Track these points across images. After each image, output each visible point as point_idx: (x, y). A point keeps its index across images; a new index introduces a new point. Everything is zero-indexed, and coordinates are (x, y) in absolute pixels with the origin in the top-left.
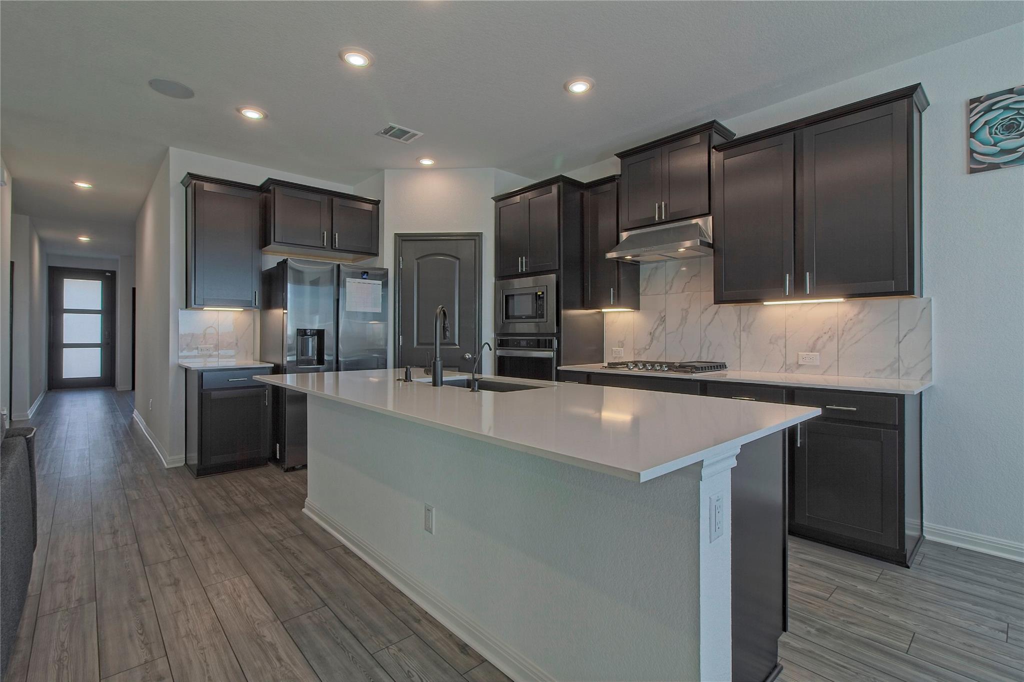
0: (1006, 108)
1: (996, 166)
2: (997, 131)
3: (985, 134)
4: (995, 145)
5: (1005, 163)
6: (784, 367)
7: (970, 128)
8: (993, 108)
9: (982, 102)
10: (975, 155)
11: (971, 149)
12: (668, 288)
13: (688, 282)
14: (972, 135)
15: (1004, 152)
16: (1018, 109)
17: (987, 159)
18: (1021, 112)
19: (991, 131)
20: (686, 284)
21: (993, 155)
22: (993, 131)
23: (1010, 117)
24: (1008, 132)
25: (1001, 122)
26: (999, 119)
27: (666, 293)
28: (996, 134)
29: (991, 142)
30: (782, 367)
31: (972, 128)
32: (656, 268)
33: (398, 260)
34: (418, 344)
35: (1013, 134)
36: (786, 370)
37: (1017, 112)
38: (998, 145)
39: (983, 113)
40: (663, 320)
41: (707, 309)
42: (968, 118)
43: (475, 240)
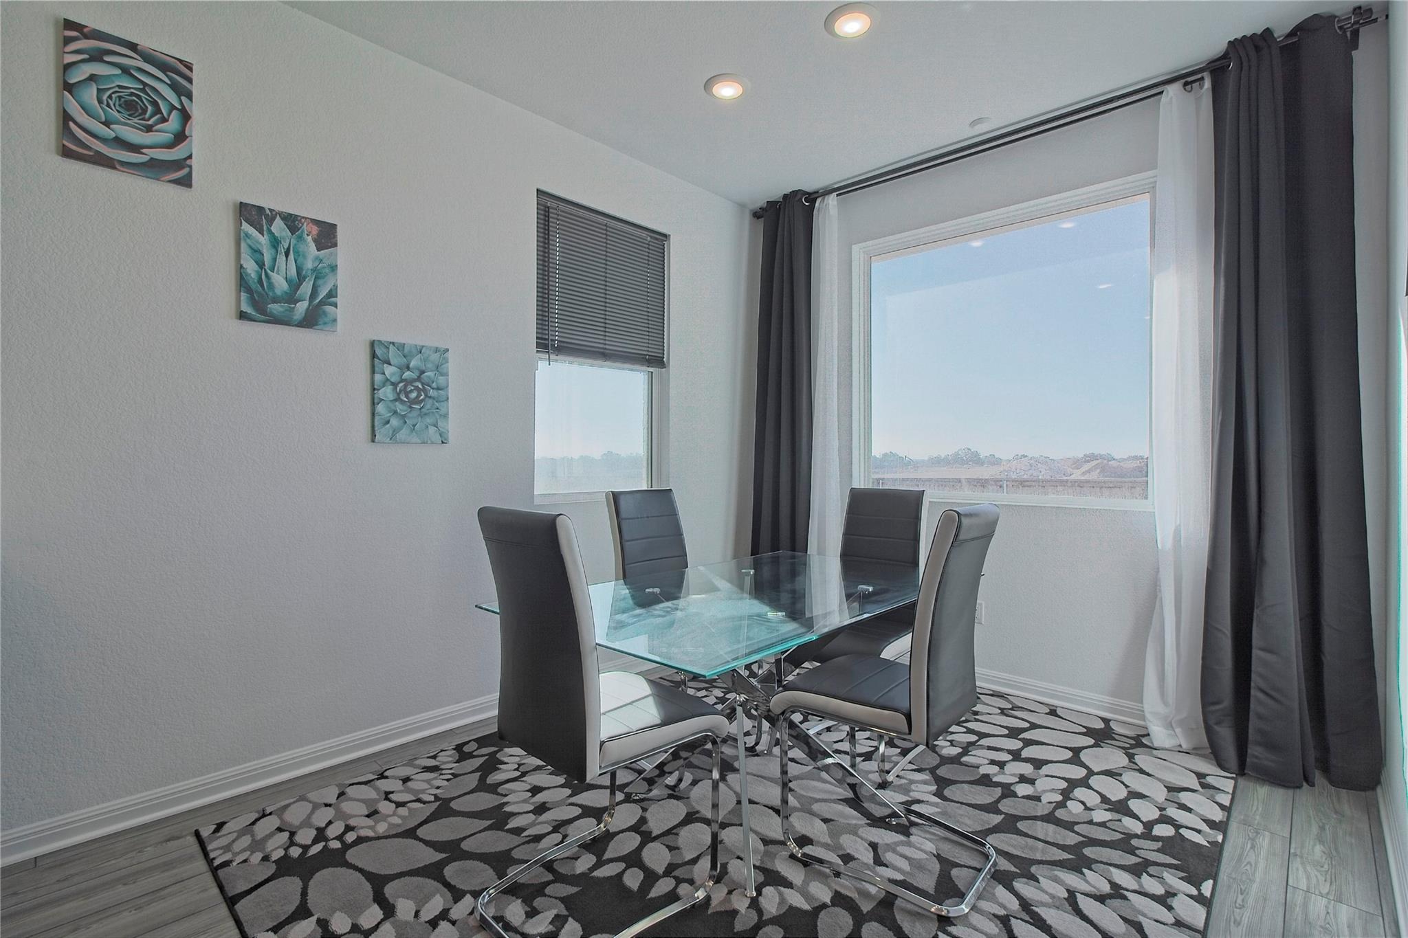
0: (126, 71)
1: (108, 163)
2: (111, 103)
3: (90, 94)
4: (107, 124)
5: (123, 163)
7: (64, 72)
8: (107, 58)
9: (86, 37)
10: (71, 124)
11: (65, 111)
14: (69, 87)
15: (120, 142)
16: (145, 84)
17: (95, 143)
18: (147, 89)
19: (102, 97)
21: (104, 140)
22: (105, 98)
23: (132, 90)
24: (128, 113)
25: (117, 89)
26: (113, 82)
28: (108, 105)
29: (101, 119)
31: (66, 73)
35: (136, 120)
37: (141, 87)
38: (112, 126)
39: (86, 56)
42: (61, 53)
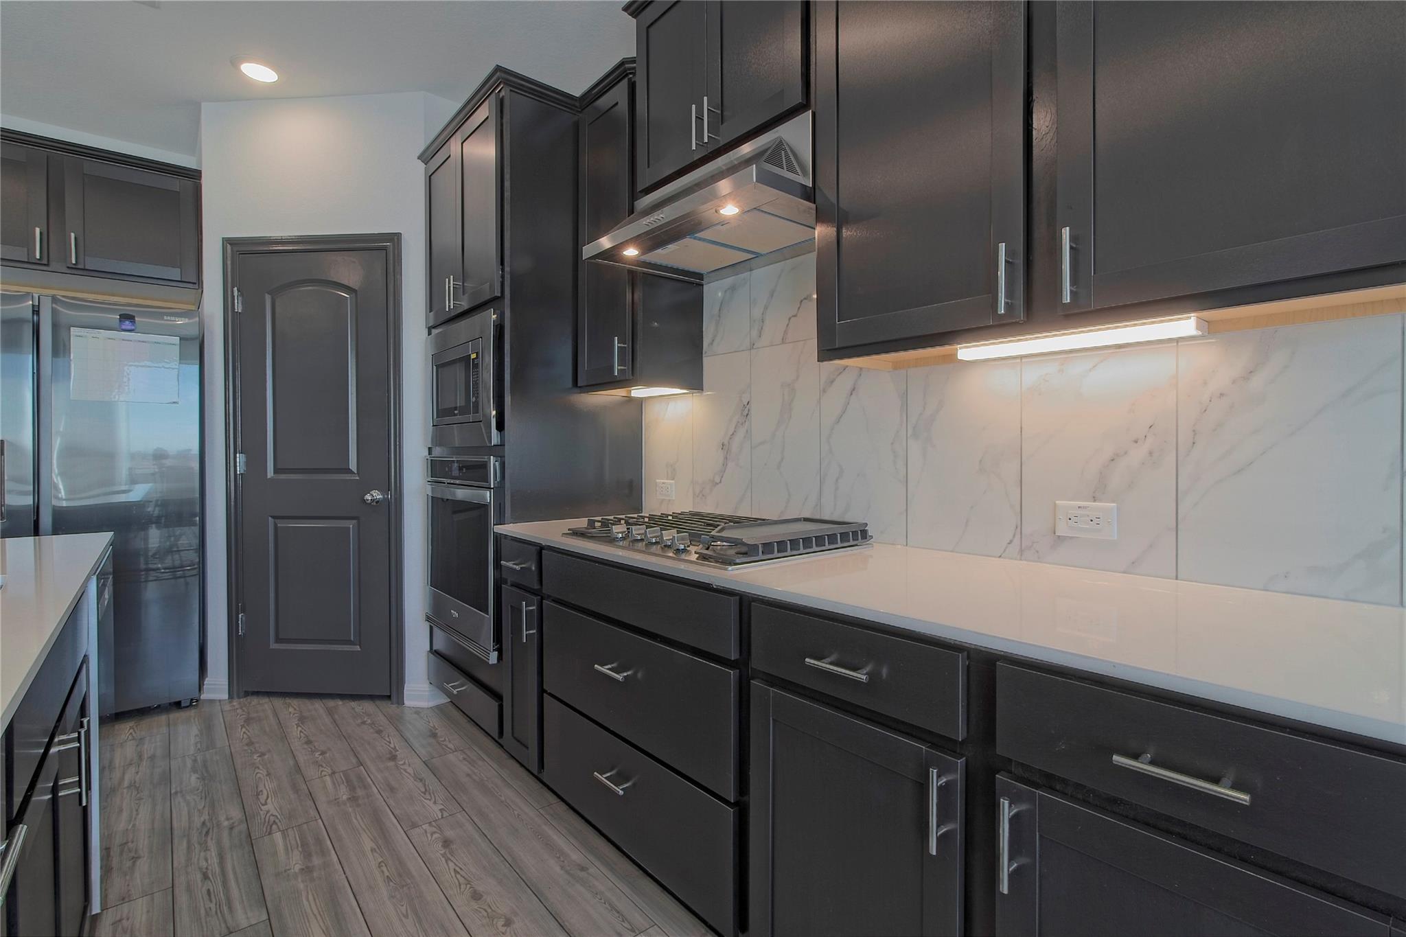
6: (1017, 541)
12: (755, 333)
13: (795, 316)
20: (790, 319)
27: (752, 346)
30: (1011, 542)
32: (733, 288)
33: (229, 293)
34: (276, 471)
36: (1021, 551)
40: (745, 411)
41: (832, 382)
43: (385, 249)
